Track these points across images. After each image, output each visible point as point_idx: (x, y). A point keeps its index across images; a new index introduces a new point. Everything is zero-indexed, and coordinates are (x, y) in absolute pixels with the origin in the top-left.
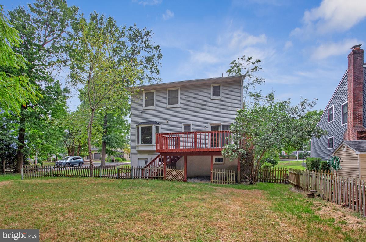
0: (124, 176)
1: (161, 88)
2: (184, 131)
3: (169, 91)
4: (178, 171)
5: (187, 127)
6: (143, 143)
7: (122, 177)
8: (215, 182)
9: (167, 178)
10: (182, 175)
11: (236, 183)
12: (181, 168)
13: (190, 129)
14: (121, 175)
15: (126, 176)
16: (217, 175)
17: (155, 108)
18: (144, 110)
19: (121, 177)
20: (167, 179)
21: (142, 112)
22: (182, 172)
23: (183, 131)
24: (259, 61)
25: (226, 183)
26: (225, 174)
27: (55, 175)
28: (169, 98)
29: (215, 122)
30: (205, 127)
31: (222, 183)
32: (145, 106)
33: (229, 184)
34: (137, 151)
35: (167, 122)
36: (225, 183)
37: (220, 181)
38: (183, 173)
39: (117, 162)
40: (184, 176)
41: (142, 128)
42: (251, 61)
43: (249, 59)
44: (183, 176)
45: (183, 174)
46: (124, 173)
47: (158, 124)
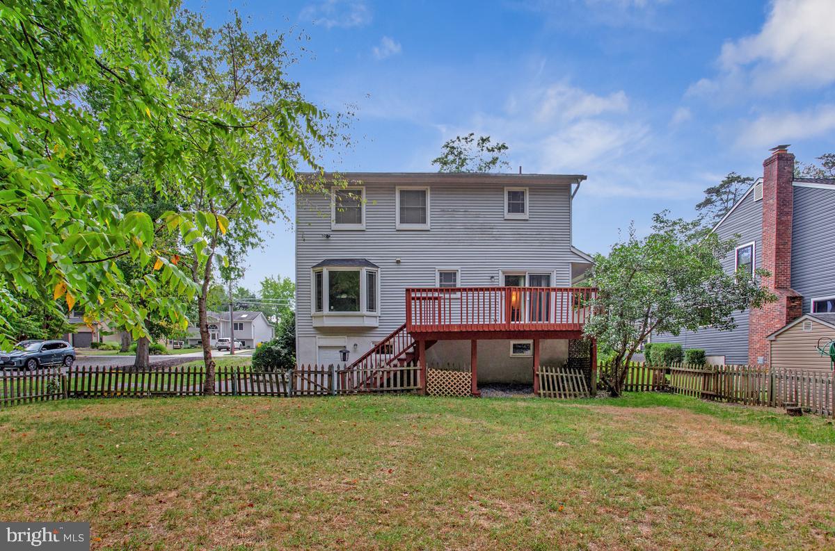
0: (309, 388)
1: (380, 184)
2: (441, 285)
3: (402, 192)
4: (455, 374)
5: (448, 276)
6: (332, 310)
7: (302, 393)
8: (547, 394)
9: (429, 390)
10: (466, 382)
11: (591, 394)
12: (465, 366)
13: (455, 281)
14: (299, 388)
15: (316, 389)
16: (550, 380)
17: (364, 229)
18: (333, 231)
19: (299, 393)
20: (429, 392)
21: (328, 236)
22: (466, 377)
23: (438, 286)
24: (504, 147)
25: (570, 395)
26: (565, 378)
27: (76, 392)
28: (401, 208)
29: (515, 269)
30: (492, 277)
31: (563, 396)
32: (336, 223)
33: (578, 398)
34: (314, 328)
35: (398, 262)
36: (568, 395)
37: (557, 392)
38: (469, 377)
39: (155, 354)
40: (471, 385)
41: (330, 273)
42: (488, 145)
43: (483, 140)
44: (469, 384)
45: (469, 380)
46: (309, 383)
47: (374, 266)
